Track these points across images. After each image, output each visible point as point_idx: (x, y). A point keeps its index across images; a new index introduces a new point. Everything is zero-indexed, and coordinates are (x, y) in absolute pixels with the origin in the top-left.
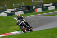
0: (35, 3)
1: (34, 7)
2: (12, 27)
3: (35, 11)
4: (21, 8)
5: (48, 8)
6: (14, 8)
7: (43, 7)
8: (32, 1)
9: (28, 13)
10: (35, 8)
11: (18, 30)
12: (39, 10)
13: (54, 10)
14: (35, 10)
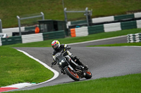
0: (71, 13)
1: (69, 24)
2: (15, 71)
4: (38, 25)
5: (103, 28)
6: (20, 25)
7: (91, 24)
8: (65, 9)
10: (70, 27)
12: (82, 31)
13: (117, 32)
14: (72, 32)
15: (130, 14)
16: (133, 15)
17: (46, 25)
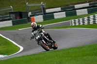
0: (31, 6)
1: (30, 14)
3: (31, 21)
4: (9, 15)
5: (53, 16)
7: (45, 13)
8: (27, 3)
9: (21, 24)
10: (31, 16)
11: (2, 52)
12: (39, 19)
13: (63, 18)
14: (32, 19)
15: (72, 6)
16: (74, 7)
17: (14, 15)
